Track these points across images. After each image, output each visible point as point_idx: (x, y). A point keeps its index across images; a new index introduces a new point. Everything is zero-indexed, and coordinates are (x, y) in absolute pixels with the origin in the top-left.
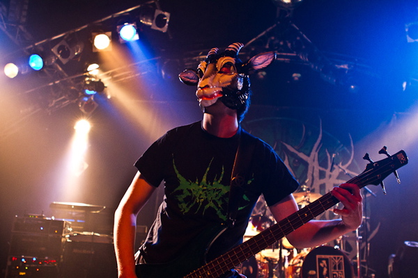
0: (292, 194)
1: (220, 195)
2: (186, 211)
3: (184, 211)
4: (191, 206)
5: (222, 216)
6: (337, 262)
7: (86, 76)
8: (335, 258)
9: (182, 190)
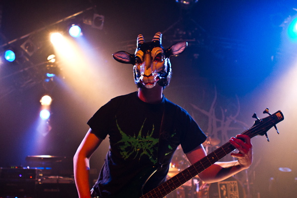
0: (202, 145)
1: (152, 146)
2: (127, 157)
3: (125, 157)
4: (130, 154)
5: (153, 161)
6: (233, 185)
7: (47, 64)
8: (231, 183)
9: (124, 142)
